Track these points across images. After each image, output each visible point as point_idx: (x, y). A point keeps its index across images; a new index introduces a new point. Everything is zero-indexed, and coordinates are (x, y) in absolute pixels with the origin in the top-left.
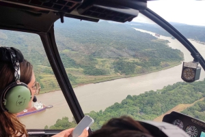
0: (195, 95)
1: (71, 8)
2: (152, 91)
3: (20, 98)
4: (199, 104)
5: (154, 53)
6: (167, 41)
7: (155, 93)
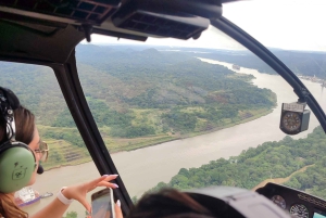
0: (292, 162)
1: (102, 16)
2: (222, 160)
3: (18, 166)
4: (298, 178)
5: (229, 97)
6: (252, 77)
7: (228, 162)
